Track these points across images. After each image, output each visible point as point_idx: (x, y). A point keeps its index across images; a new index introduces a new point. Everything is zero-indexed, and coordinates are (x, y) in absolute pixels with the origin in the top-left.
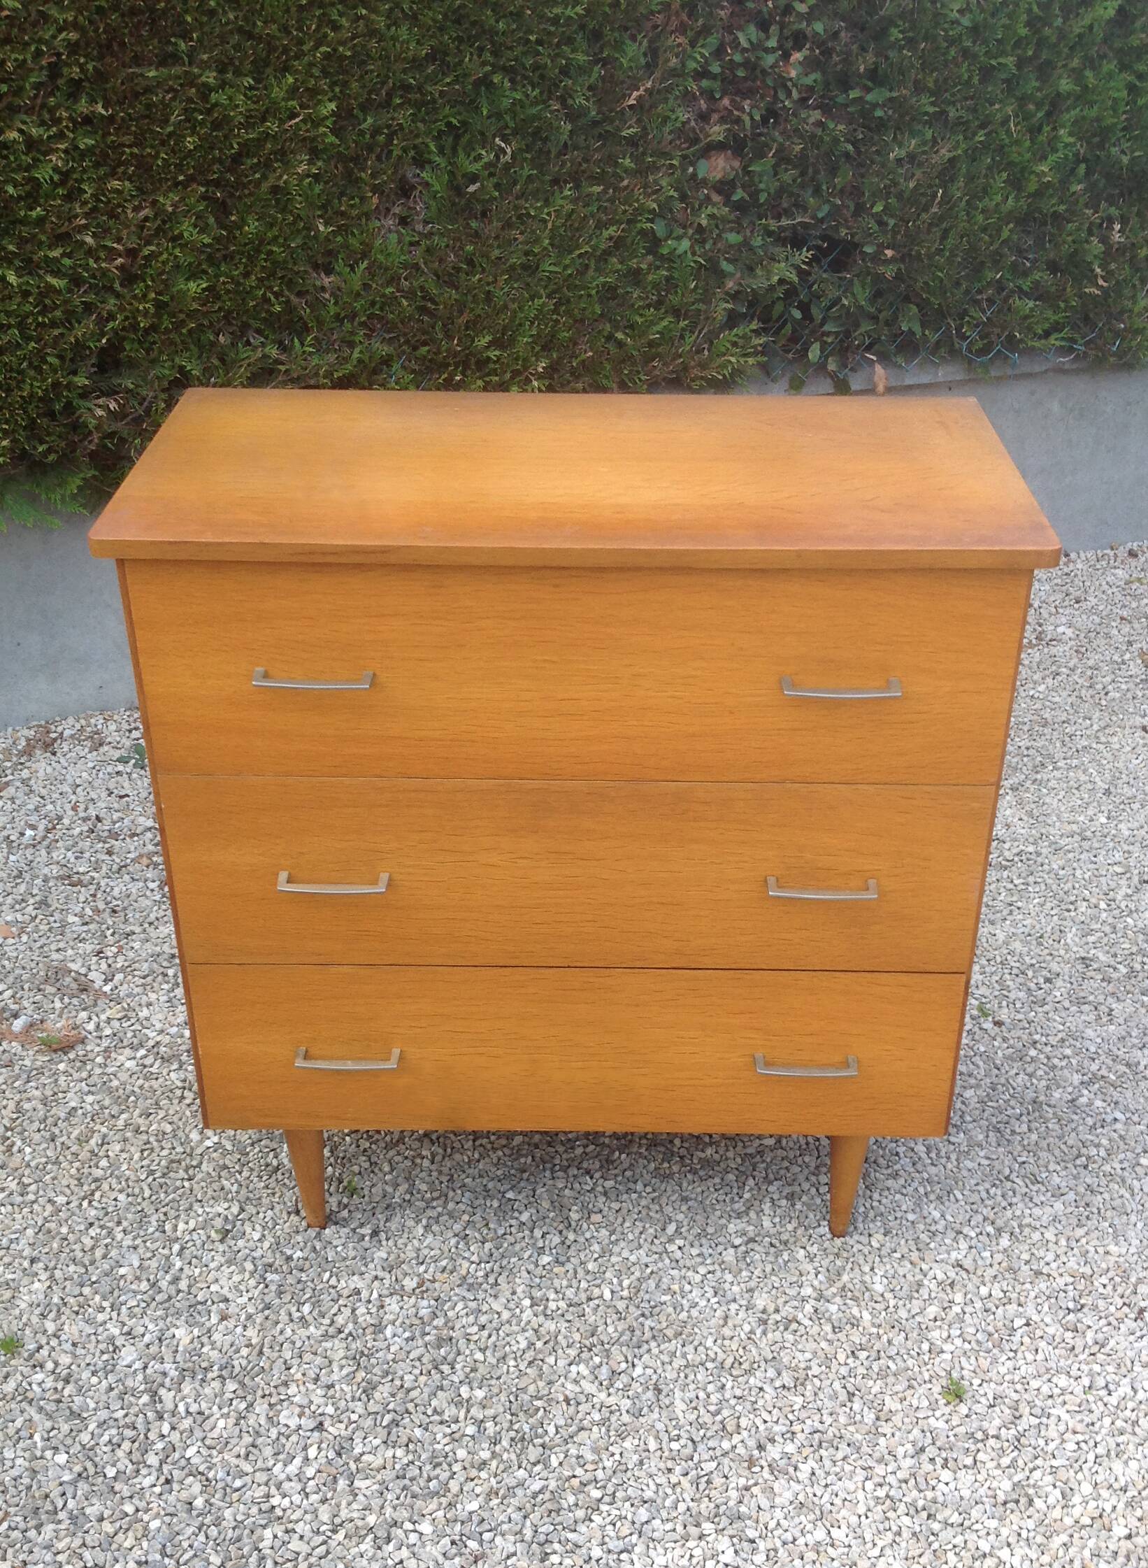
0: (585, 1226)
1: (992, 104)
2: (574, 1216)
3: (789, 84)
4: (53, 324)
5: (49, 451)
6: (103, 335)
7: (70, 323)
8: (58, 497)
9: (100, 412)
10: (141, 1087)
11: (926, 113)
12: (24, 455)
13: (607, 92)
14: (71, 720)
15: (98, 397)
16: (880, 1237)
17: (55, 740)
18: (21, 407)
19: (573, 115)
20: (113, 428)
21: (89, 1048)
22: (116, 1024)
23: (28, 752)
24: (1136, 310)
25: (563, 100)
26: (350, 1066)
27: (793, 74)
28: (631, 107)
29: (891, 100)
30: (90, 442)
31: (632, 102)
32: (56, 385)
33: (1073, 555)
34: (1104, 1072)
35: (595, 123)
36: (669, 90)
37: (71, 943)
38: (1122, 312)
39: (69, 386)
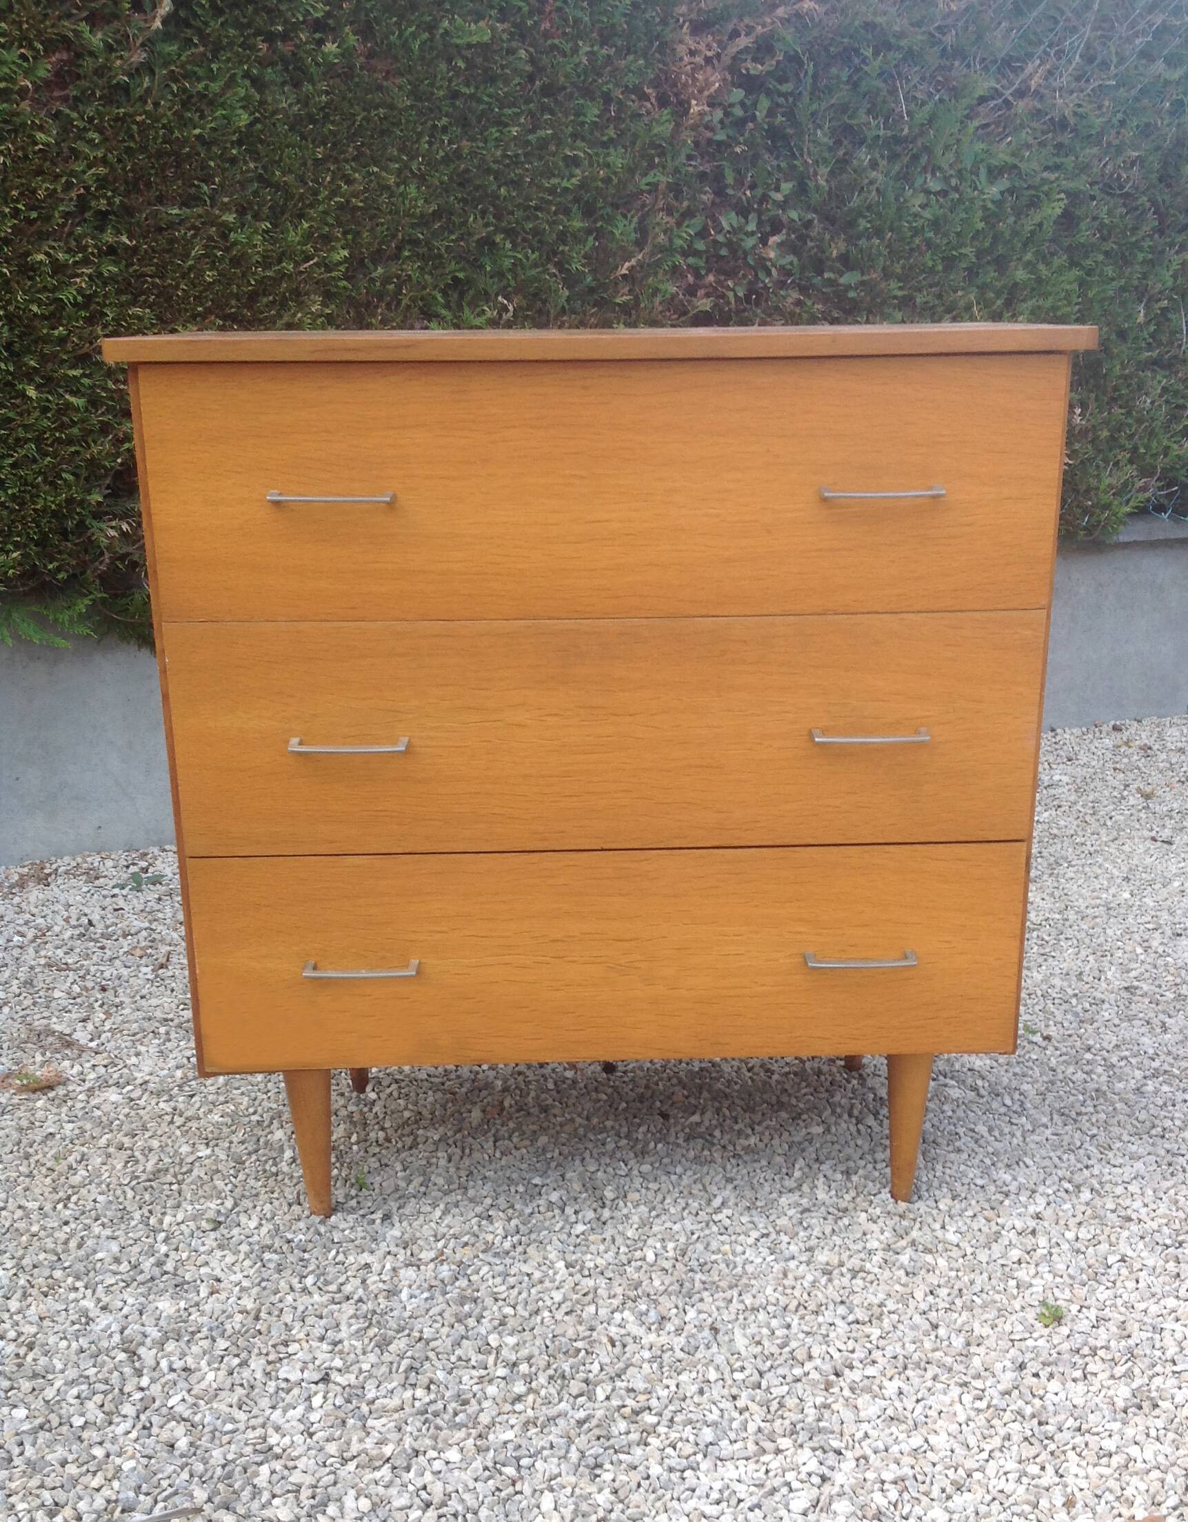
0: (621, 1204)
1: (955, 291)
2: (609, 1194)
3: (769, 264)
4: (70, 442)
5: (59, 570)
6: (118, 455)
7: (87, 443)
8: (66, 618)
9: (112, 533)
10: (127, 1116)
11: (895, 297)
12: (33, 572)
13: (601, 260)
14: (67, 859)
15: (110, 520)
16: (948, 1201)
17: (50, 875)
18: (33, 521)
19: (571, 280)
20: (123, 551)
21: (70, 1088)
22: (102, 1070)
23: (22, 884)
24: (1102, 487)
25: (559, 265)
26: (364, 974)
27: (772, 255)
28: (624, 276)
29: (863, 283)
30: (101, 563)
31: (624, 271)
32: (70, 501)
33: (1059, 731)
34: (1166, 1067)
35: (592, 290)
36: (658, 264)
37: (57, 1013)
38: (1088, 491)
39: (82, 503)
